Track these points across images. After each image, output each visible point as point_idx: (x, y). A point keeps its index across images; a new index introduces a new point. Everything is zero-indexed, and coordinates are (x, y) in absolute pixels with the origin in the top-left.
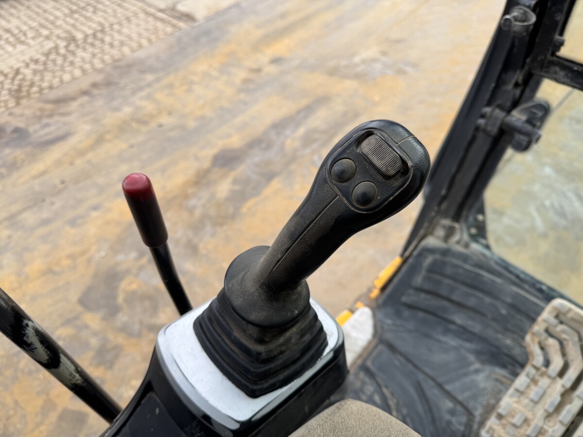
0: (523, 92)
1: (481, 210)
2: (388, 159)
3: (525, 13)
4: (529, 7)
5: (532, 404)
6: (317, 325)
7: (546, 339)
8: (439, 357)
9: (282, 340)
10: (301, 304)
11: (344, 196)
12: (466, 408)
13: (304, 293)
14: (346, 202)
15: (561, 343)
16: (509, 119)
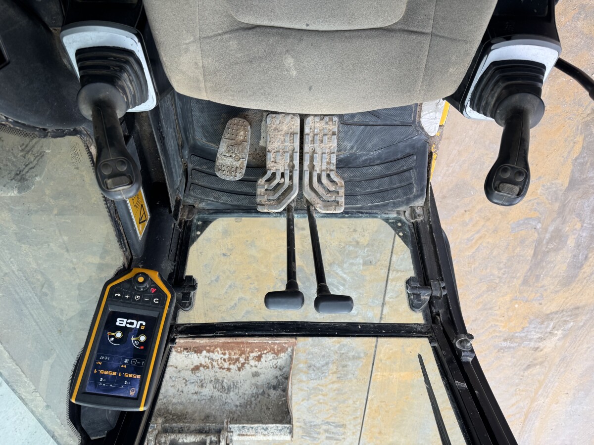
0: (431, 312)
1: (404, 238)
2: (506, 189)
3: (464, 348)
4: (464, 351)
5: (324, 151)
6: (482, 112)
7: (335, 188)
8: (375, 140)
9: (496, 95)
10: (498, 116)
11: (513, 167)
12: (347, 124)
13: (500, 121)
14: (511, 165)
15: (329, 191)
16: (430, 292)
